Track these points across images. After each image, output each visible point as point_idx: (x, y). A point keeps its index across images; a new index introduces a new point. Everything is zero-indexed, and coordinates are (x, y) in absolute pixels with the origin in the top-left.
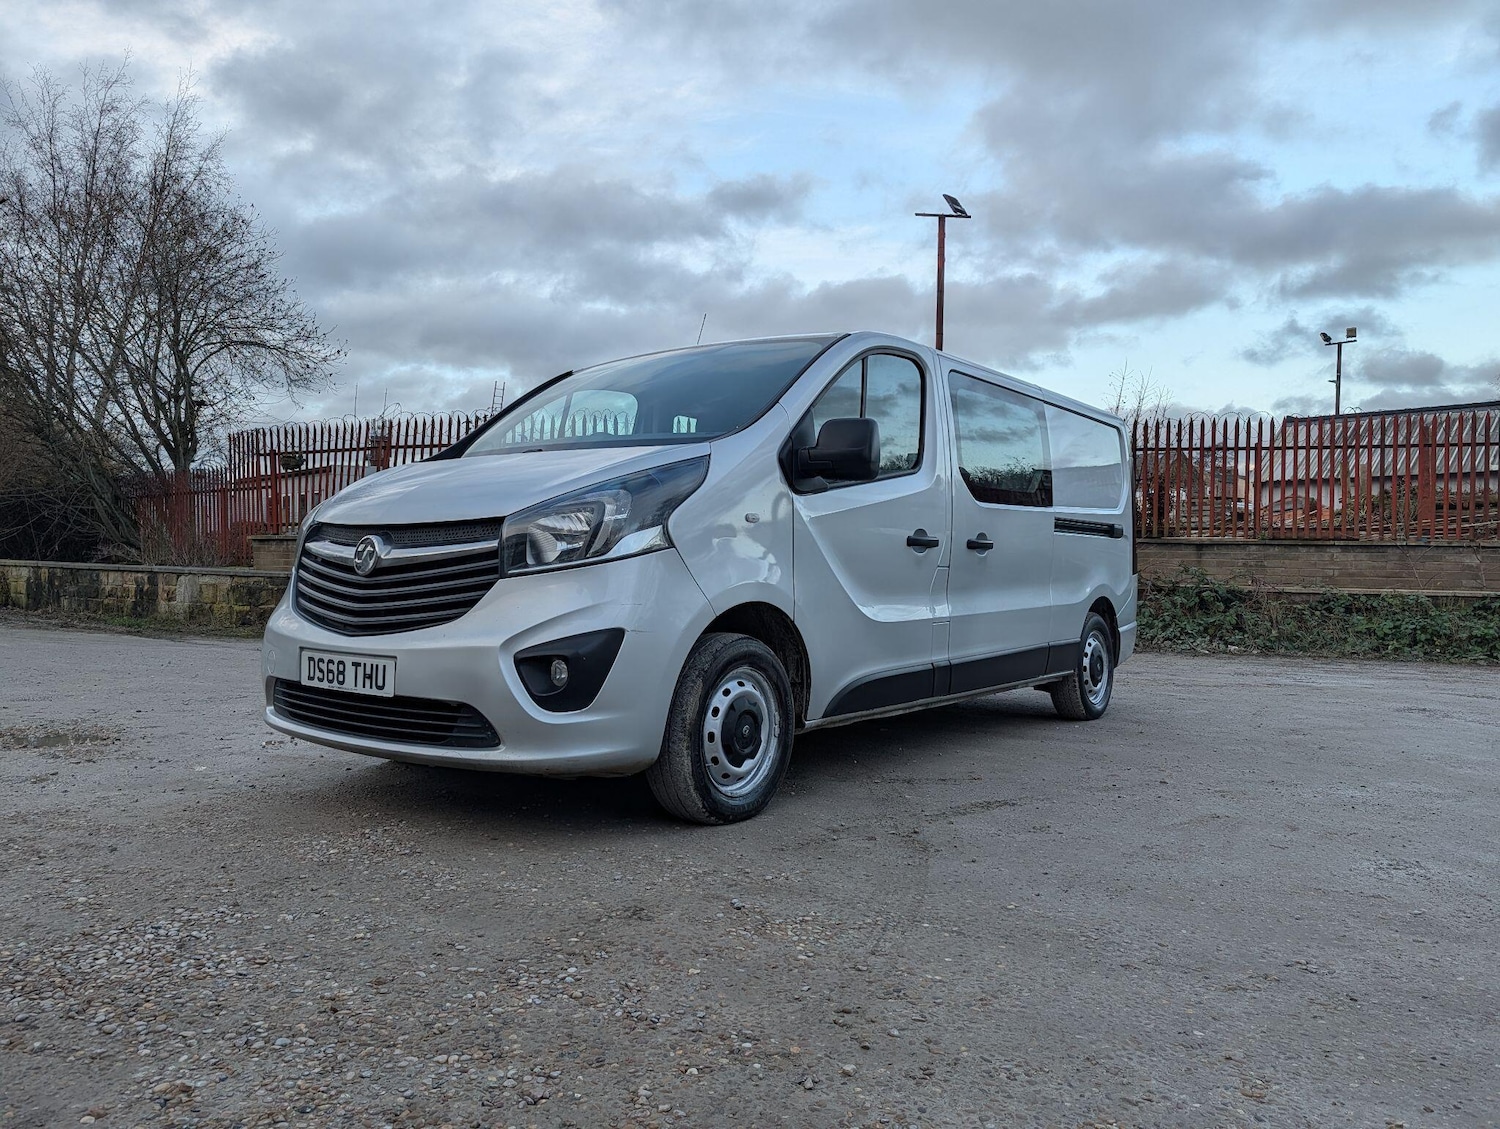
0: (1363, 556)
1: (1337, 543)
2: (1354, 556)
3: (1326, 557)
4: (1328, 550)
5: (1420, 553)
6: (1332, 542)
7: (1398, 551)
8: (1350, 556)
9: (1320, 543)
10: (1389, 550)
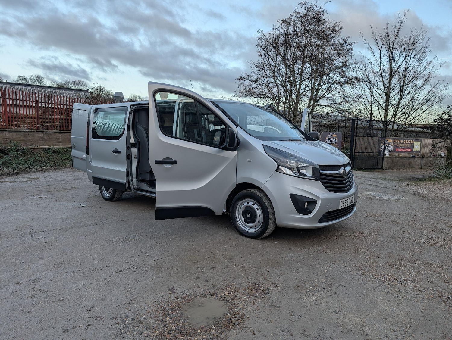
0: (14, 134)
1: (8, 130)
2: (12, 134)
3: (4, 134)
4: (4, 132)
5: (30, 133)
6: (6, 130)
7: (24, 133)
8: (11, 134)
9: (3, 130)
10: (21, 132)
